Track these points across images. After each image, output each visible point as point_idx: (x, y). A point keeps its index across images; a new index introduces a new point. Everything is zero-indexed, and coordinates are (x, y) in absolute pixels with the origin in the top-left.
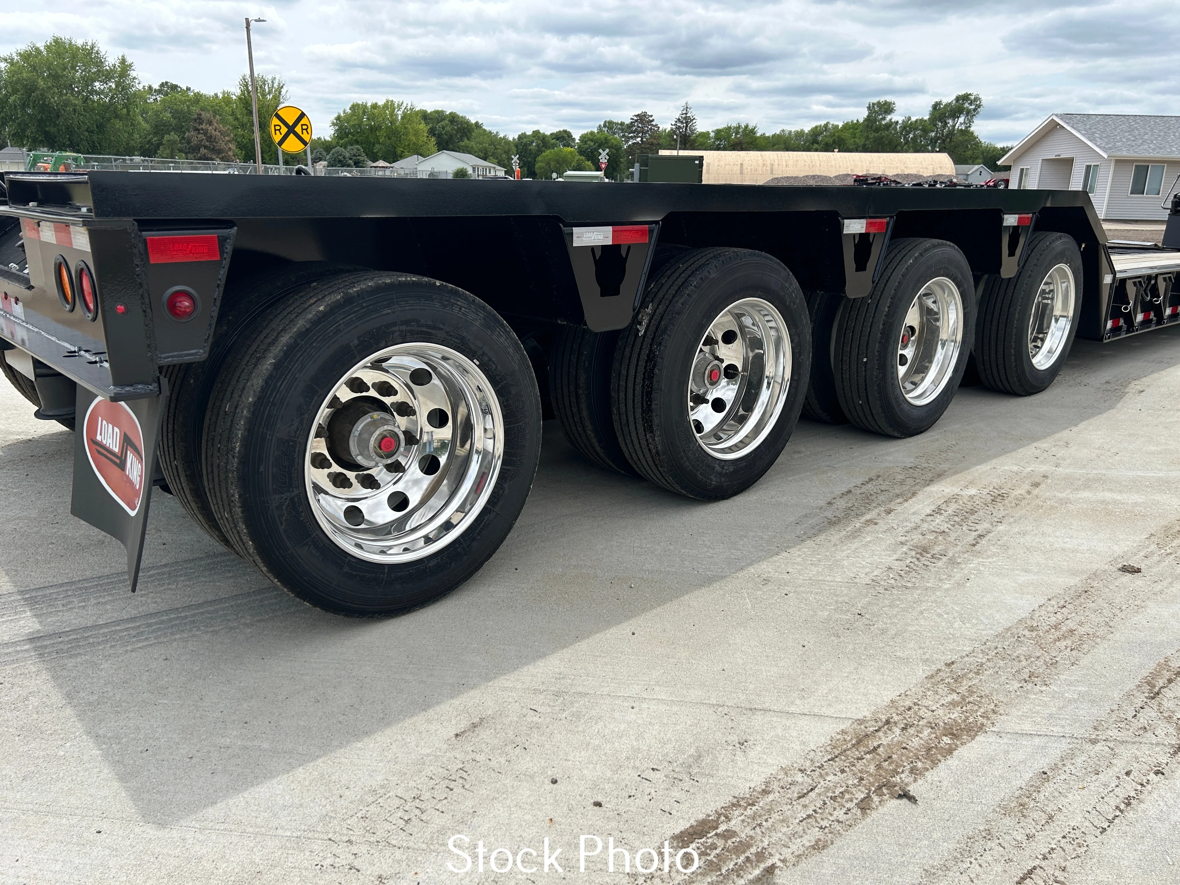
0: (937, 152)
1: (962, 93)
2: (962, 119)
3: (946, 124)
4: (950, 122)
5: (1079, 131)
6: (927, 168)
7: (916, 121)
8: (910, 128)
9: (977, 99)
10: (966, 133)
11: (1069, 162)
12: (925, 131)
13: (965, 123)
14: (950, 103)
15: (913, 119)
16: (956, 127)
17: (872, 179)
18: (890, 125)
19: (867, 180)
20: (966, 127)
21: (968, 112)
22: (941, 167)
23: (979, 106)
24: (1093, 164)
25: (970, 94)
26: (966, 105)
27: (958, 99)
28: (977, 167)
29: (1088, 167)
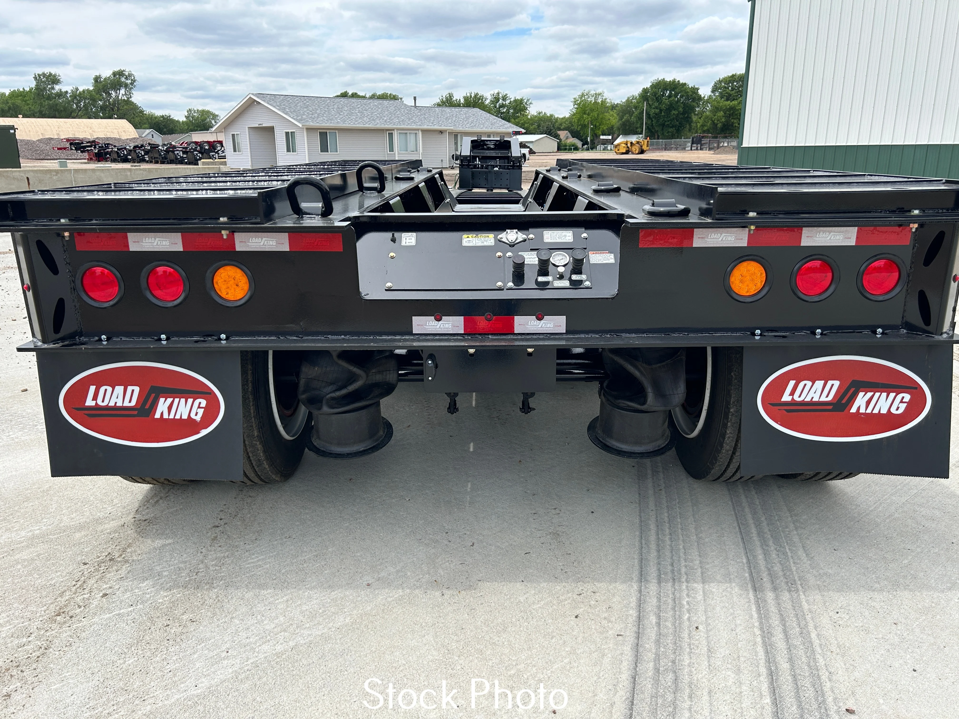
0: (115, 118)
1: (117, 69)
2: (122, 91)
3: (110, 94)
4: (113, 94)
5: (274, 107)
6: (112, 132)
7: (84, 91)
8: (80, 98)
9: (130, 75)
10: (128, 102)
11: (271, 130)
12: (94, 100)
13: (126, 94)
14: (109, 78)
15: (81, 89)
16: (120, 98)
17: (87, 143)
18: (61, 94)
19: (82, 143)
20: (128, 98)
21: (126, 86)
22: (124, 131)
23: (135, 81)
24: (290, 131)
25: (124, 71)
26: (123, 79)
27: (114, 74)
28: (148, 131)
29: (287, 133)
